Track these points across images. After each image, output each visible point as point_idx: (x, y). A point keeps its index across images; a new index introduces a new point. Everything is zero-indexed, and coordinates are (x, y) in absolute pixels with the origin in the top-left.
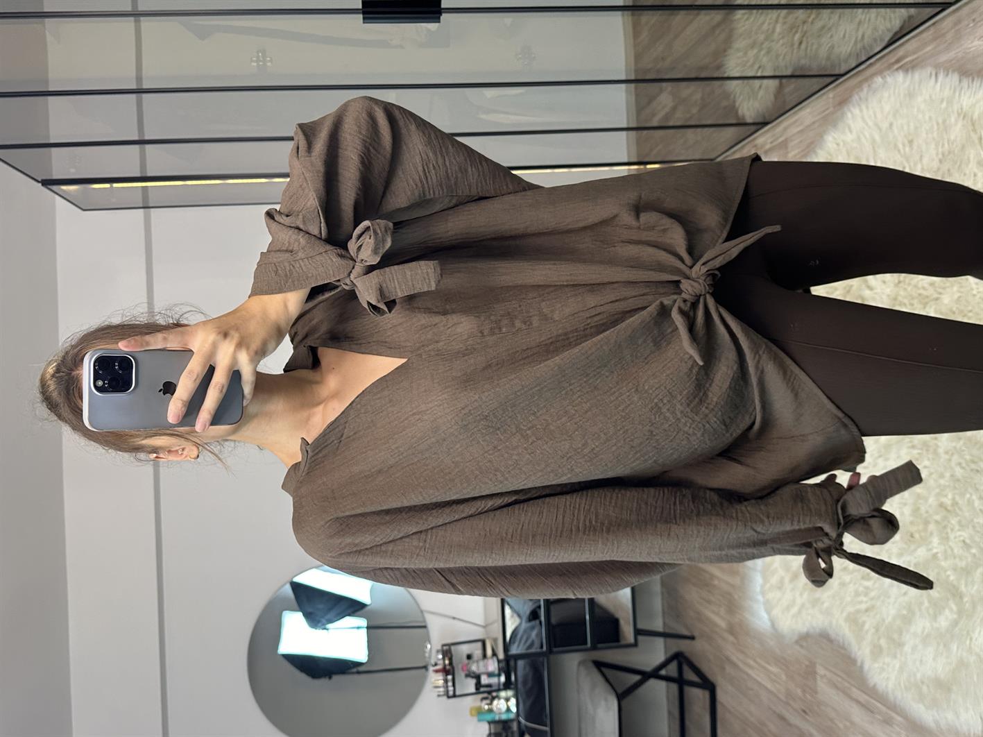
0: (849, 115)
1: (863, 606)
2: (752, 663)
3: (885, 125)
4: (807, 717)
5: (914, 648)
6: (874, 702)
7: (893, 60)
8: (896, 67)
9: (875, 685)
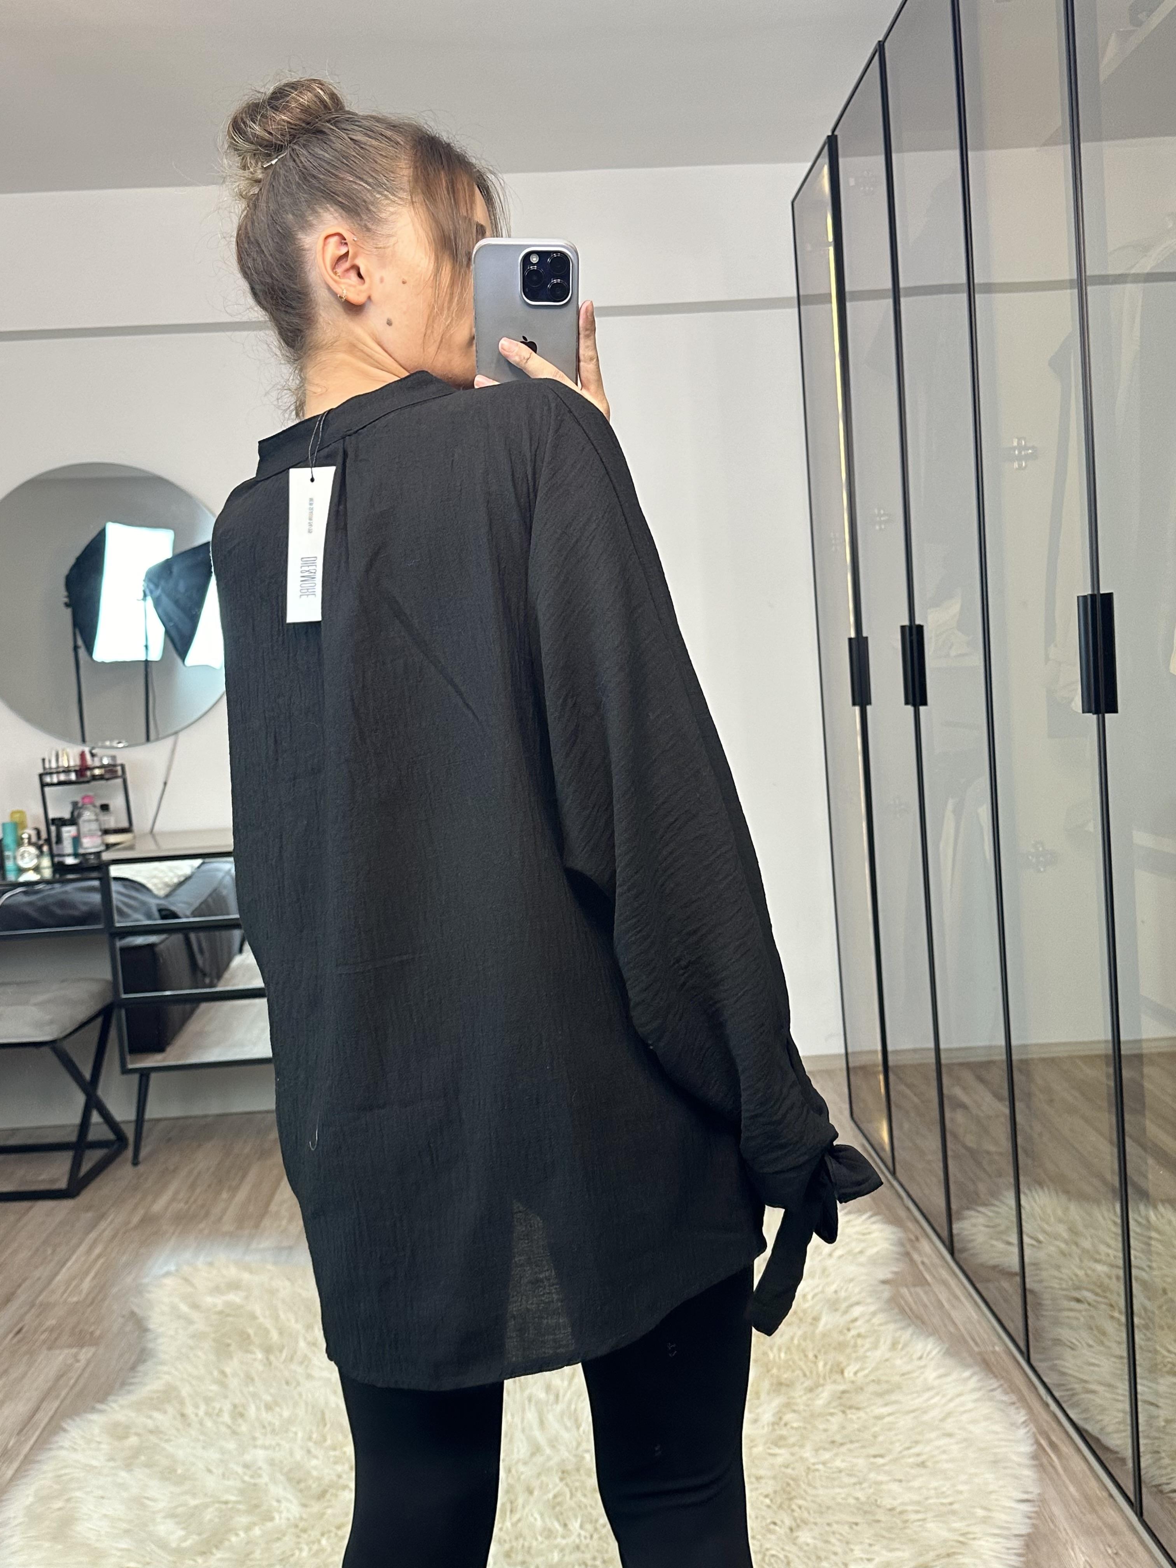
3: (949, 1426)
4: (10, 1336)
5: (123, 1486)
7: (1054, 1438)
8: (1044, 1443)
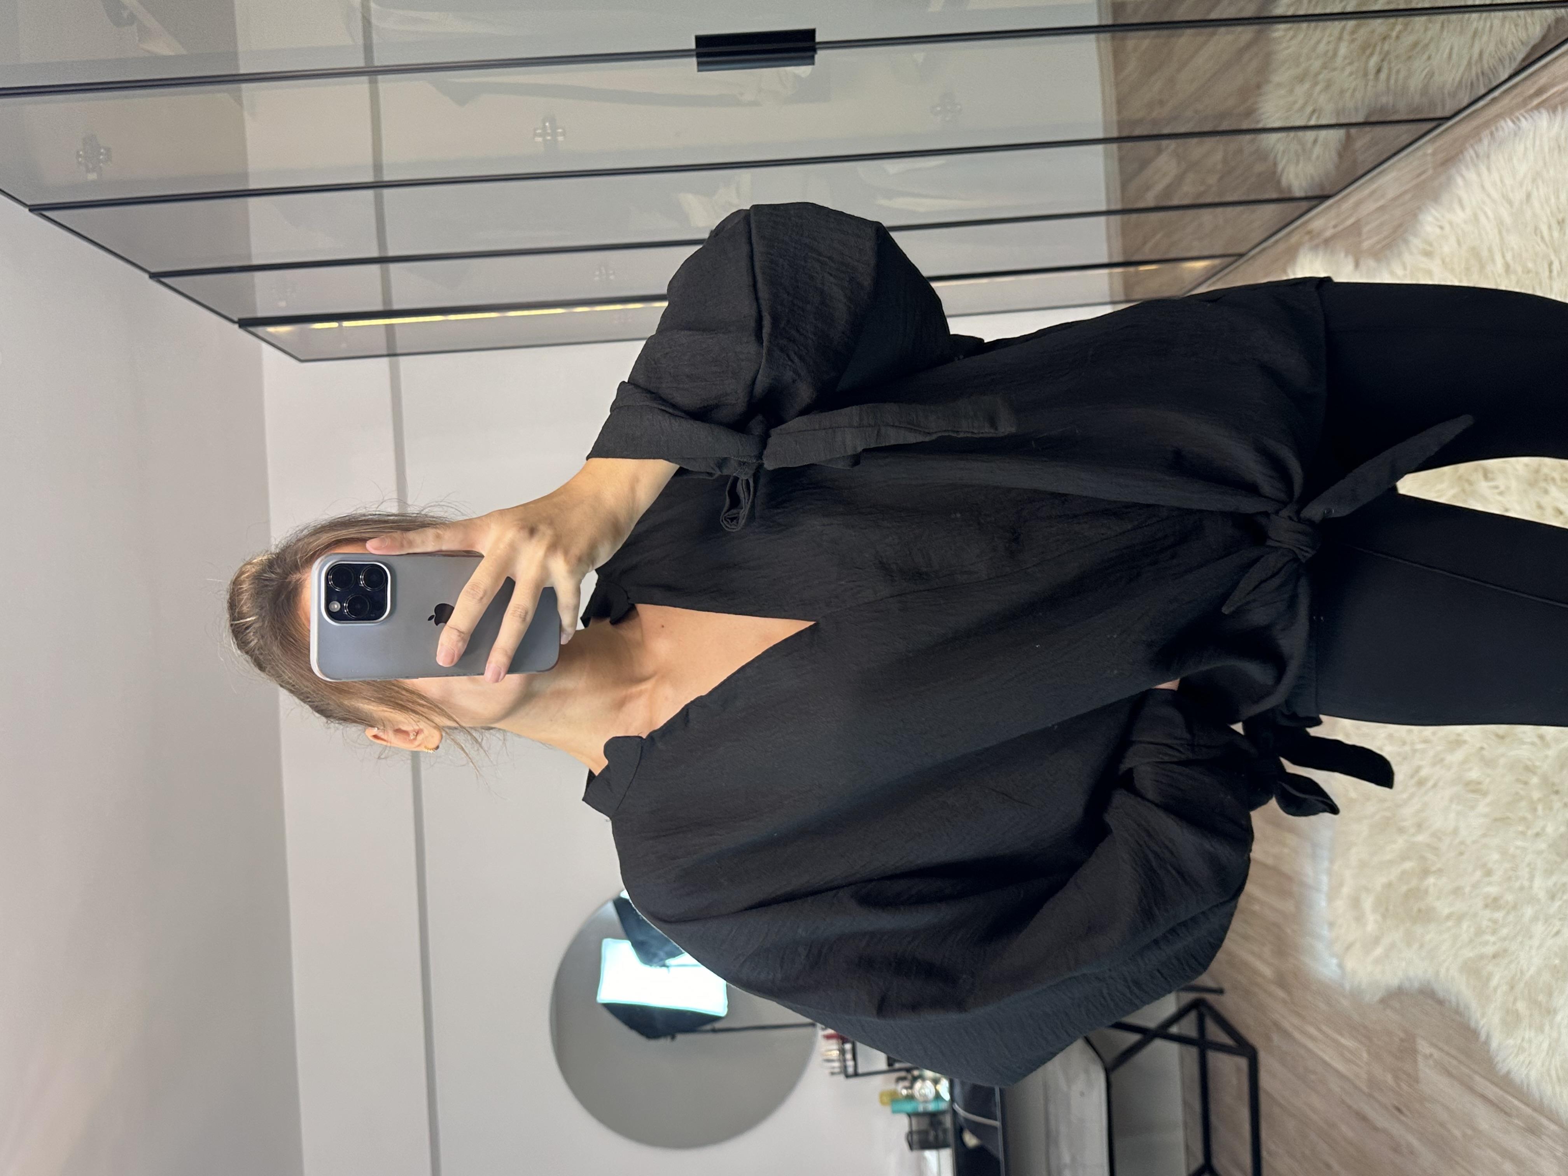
0: (1459, 181)
1: (1490, 950)
2: (1312, 1030)
3: (1518, 196)
4: (1403, 1118)
6: (1510, 1098)
7: (1532, 91)
8: (1536, 102)
9: (1508, 1073)
